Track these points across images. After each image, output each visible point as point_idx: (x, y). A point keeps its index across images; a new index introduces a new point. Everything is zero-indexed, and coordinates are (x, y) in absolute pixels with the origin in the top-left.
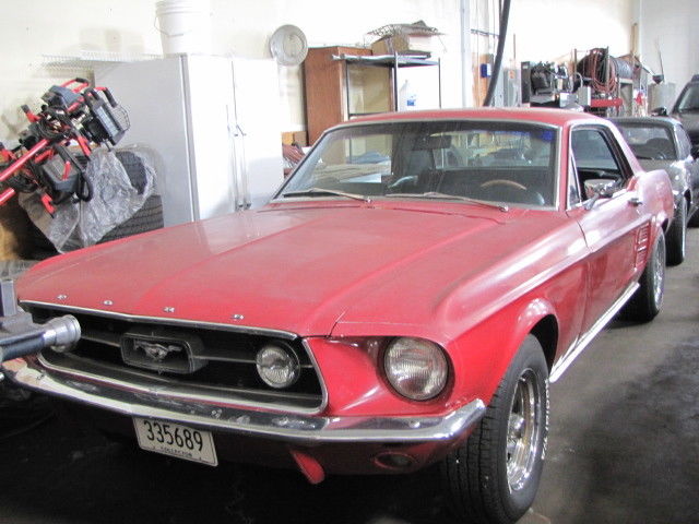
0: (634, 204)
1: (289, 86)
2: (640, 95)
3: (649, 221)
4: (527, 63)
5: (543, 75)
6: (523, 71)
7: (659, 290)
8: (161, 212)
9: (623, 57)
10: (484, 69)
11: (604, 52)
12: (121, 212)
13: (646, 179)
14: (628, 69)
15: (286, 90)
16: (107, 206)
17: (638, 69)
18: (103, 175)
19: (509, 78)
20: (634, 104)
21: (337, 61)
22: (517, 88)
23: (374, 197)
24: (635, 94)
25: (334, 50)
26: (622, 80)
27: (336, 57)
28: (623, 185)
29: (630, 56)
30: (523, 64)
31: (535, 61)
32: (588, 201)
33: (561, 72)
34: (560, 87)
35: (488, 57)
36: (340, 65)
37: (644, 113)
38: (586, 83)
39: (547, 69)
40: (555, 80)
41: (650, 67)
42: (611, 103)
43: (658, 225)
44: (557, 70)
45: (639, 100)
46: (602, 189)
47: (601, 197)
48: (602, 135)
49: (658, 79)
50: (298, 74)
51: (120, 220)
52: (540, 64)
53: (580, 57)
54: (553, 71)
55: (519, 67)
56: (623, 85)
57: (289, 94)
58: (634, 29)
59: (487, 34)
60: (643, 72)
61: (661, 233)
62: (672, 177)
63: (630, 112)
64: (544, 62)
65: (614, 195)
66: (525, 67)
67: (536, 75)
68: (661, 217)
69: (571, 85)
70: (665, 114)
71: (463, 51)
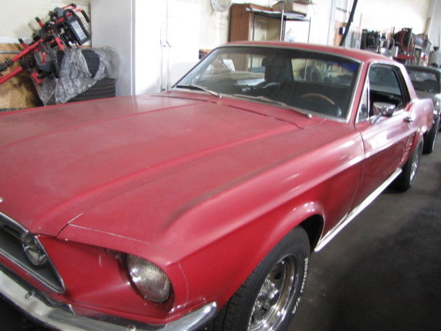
0: (407, 121)
1: (221, 24)
2: (424, 56)
3: (415, 133)
4: (366, 30)
5: (373, 38)
6: (363, 34)
7: (413, 173)
8: (114, 88)
9: (419, 35)
10: (341, 30)
11: (410, 30)
12: (81, 86)
13: (419, 104)
14: (421, 41)
15: (218, 26)
16: (73, 82)
17: (426, 42)
18: (73, 63)
19: (354, 37)
20: (421, 60)
21: (249, 12)
22: (358, 43)
23: (224, 95)
24: (422, 55)
25: (248, 5)
26: (417, 47)
27: (248, 10)
28: (403, 106)
29: (423, 34)
30: (363, 30)
31: (370, 30)
32: (373, 117)
33: (384, 37)
34: (382, 45)
35: (344, 24)
36: (250, 15)
37: (425, 65)
38: (396, 45)
39: (376, 35)
40: (380, 42)
41: (433, 42)
42: (409, 58)
43: (421, 134)
44: (381, 36)
45: (424, 58)
46: (384, 110)
47: (383, 115)
48: (394, 72)
49: (436, 49)
50: (227, 18)
51: (80, 91)
52: (373, 32)
53: (396, 31)
54: (379, 36)
55: (361, 32)
56: (417, 49)
57: (220, 29)
58: (428, 20)
59: (345, 11)
60: (428, 44)
61: (422, 139)
62: (435, 103)
63: (418, 64)
64: (375, 31)
65: (394, 114)
66: (365, 32)
67: (369, 37)
68: (424, 129)
69: (388, 45)
70: (437, 66)
71: (330, 18)
